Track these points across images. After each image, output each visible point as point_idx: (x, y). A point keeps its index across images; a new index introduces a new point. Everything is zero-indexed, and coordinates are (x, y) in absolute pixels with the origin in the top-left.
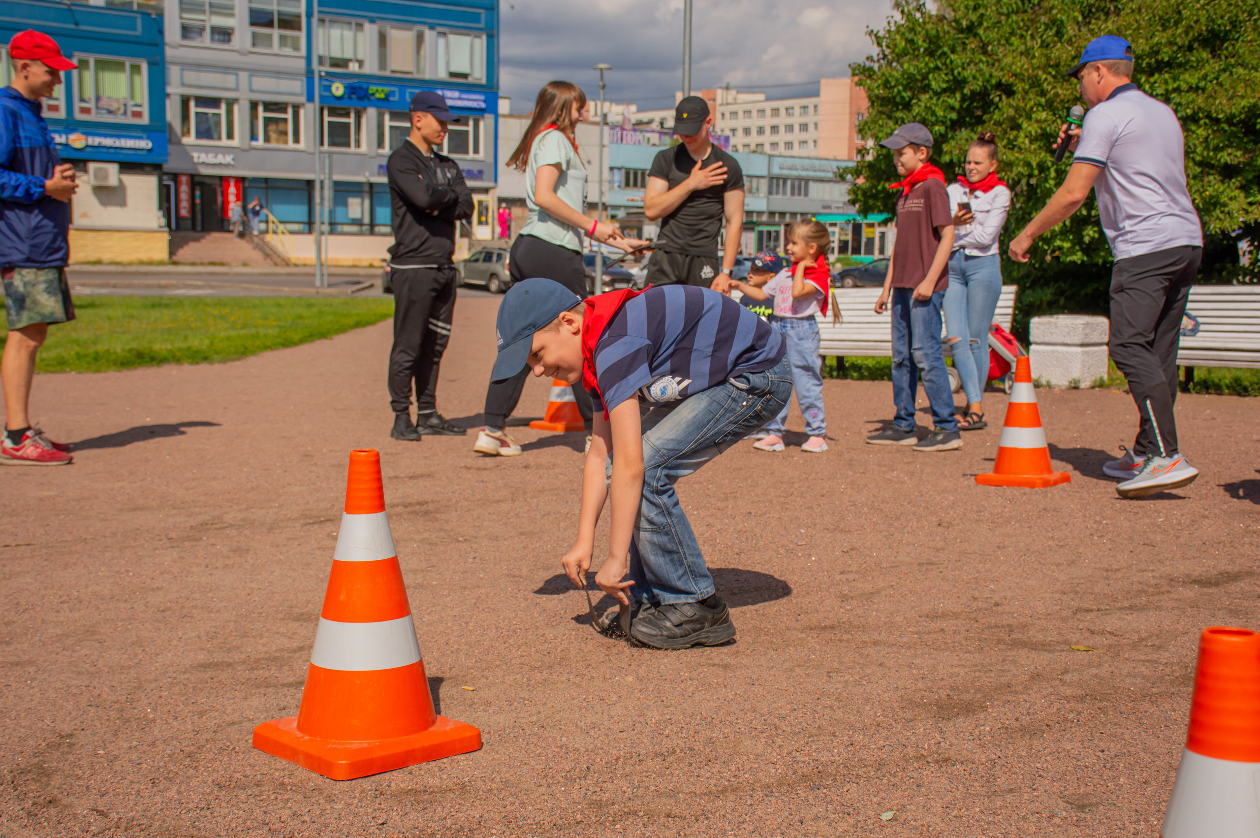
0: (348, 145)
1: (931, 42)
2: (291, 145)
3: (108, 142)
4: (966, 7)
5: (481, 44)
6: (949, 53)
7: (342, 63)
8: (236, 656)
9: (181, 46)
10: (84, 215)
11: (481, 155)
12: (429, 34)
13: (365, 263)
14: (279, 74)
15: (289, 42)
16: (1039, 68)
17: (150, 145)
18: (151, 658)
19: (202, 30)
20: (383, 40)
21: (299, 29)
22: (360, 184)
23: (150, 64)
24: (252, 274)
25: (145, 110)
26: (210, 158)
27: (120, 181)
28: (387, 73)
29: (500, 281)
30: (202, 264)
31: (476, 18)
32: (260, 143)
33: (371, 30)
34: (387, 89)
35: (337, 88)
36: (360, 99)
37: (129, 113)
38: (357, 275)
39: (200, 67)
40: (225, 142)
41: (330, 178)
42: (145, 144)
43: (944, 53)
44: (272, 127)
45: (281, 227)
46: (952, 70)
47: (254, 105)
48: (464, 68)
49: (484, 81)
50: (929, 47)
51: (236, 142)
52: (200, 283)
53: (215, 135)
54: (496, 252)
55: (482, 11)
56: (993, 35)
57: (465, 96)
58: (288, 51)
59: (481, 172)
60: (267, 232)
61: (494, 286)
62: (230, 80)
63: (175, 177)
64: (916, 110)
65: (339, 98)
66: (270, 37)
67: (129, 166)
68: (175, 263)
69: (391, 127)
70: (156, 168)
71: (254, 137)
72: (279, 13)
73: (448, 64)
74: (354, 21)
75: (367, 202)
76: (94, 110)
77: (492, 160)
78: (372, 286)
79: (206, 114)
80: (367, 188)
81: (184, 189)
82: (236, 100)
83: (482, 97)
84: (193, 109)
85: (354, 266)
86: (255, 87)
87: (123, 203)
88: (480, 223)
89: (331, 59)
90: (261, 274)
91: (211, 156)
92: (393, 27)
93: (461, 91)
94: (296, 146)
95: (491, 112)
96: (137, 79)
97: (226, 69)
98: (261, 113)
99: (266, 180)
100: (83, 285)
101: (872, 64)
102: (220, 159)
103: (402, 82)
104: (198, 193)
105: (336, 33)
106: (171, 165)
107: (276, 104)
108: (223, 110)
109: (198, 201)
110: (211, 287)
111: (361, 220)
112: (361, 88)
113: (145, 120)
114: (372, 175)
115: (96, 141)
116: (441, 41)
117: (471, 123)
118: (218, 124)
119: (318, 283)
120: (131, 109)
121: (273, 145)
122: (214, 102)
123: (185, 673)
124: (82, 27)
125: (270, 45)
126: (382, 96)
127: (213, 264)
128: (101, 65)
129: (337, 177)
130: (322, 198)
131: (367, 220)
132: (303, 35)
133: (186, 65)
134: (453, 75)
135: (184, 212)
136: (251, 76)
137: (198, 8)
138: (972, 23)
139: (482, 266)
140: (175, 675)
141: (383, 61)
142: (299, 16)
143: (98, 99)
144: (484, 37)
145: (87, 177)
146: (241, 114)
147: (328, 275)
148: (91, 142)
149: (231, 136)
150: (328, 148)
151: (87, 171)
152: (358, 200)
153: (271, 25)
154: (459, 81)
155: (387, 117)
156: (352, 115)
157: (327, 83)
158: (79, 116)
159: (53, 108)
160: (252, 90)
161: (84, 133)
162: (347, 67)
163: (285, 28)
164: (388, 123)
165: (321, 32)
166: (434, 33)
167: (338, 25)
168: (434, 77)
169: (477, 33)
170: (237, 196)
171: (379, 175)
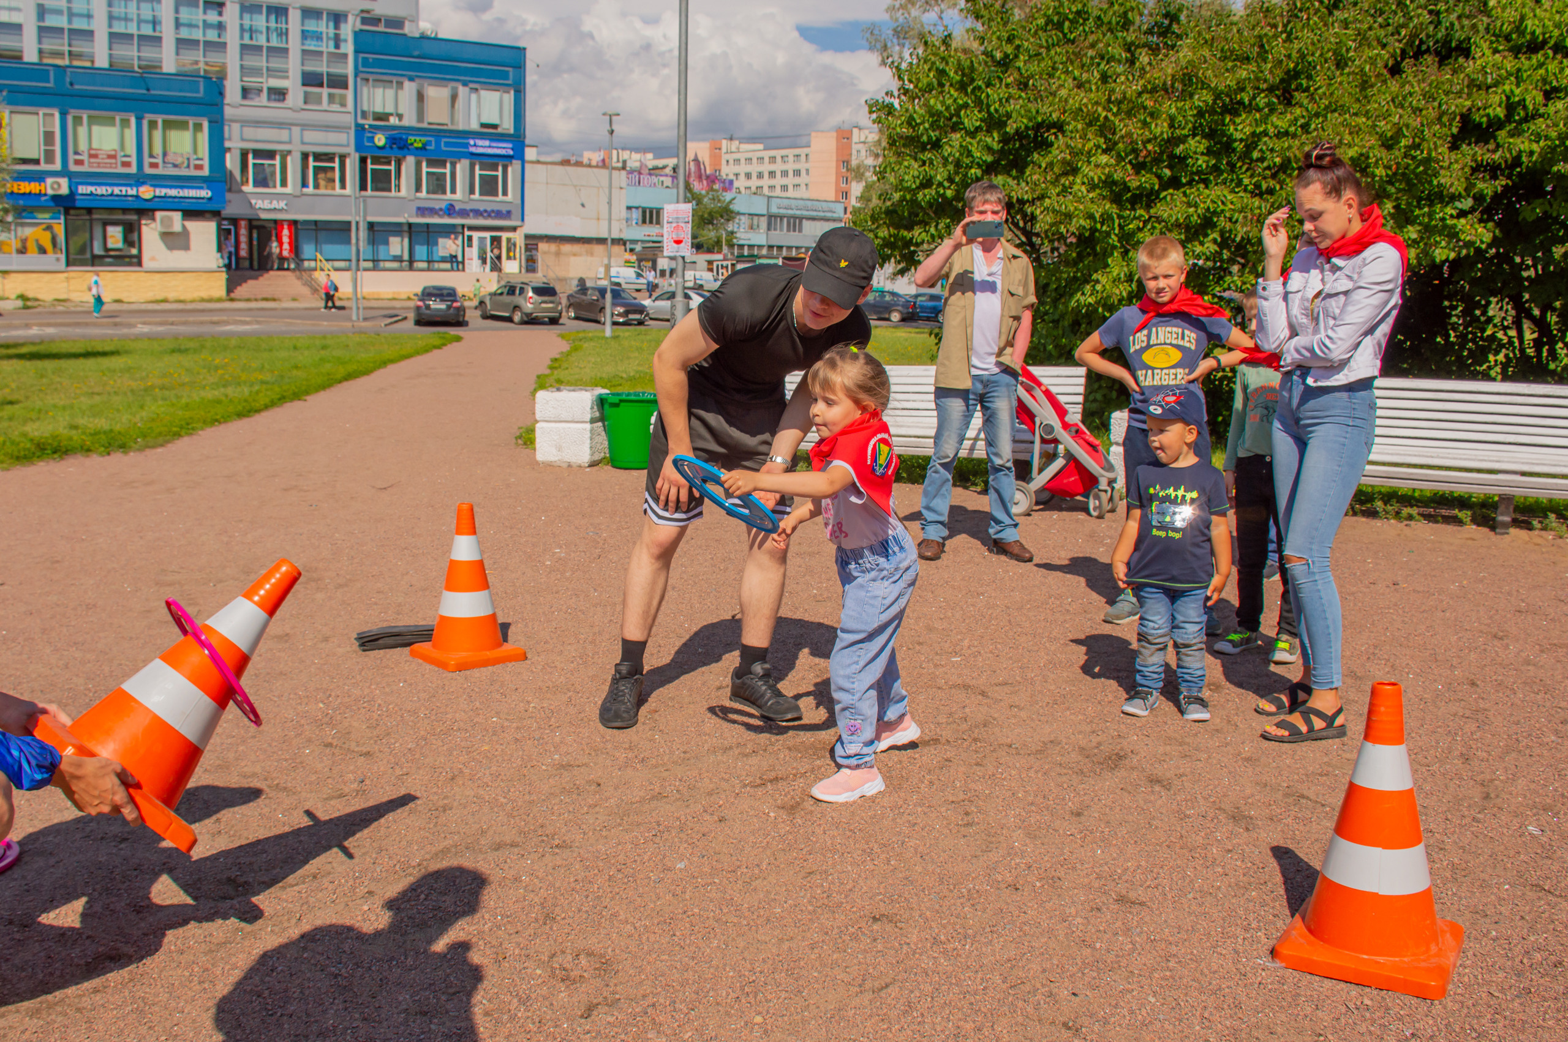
0: (390, 190)
1: (963, 75)
2: (338, 190)
3: (173, 192)
4: (999, 38)
5: (509, 98)
6: (983, 87)
7: (383, 117)
9: (242, 105)
10: (153, 259)
11: (510, 197)
12: (462, 91)
13: (404, 296)
14: (325, 127)
15: (337, 100)
16: (1097, 103)
17: (210, 194)
19: (260, 91)
20: (421, 97)
21: (346, 88)
22: (400, 224)
23: (210, 122)
24: (298, 309)
25: (206, 163)
26: (266, 204)
27: (184, 227)
28: (425, 125)
29: (522, 313)
30: (256, 300)
31: (505, 75)
32: (310, 190)
33: (409, 88)
34: (424, 139)
35: (379, 140)
36: (400, 148)
37: (192, 166)
38: (394, 308)
39: (258, 123)
40: (279, 189)
41: (365, 219)
42: (206, 193)
43: (980, 88)
44: (321, 176)
45: (328, 265)
46: (988, 106)
47: (305, 156)
48: (495, 120)
49: (512, 131)
50: (962, 80)
51: (289, 190)
52: (248, 319)
53: (271, 184)
54: (519, 286)
55: (510, 69)
56: (1034, 67)
57: (494, 145)
58: (336, 107)
59: (509, 212)
60: (315, 269)
61: (517, 317)
62: (284, 135)
63: (235, 221)
64: (947, 151)
65: (381, 148)
66: (320, 96)
67: (192, 213)
68: (232, 300)
69: (428, 173)
70: (216, 214)
71: (304, 184)
72: (328, 74)
73: (479, 116)
74: (395, 79)
75: (406, 241)
76: (161, 165)
77: (519, 202)
78: (405, 318)
79: (263, 165)
80: (406, 228)
81: (243, 232)
82: (289, 152)
83: (510, 146)
84: (251, 161)
85: (394, 299)
86: (306, 140)
87: (186, 247)
88: (509, 258)
89: (374, 113)
90: (306, 309)
91: (266, 202)
92: (430, 85)
93: (491, 140)
94: (343, 192)
95: (517, 159)
96: (199, 135)
97: (280, 125)
98: (312, 163)
99: (316, 222)
100: (144, 323)
101: (892, 100)
102: (275, 204)
103: (439, 133)
104: (255, 235)
105: (379, 92)
106: (229, 211)
107: (326, 154)
108: (277, 162)
109: (255, 243)
110: (258, 322)
111: (401, 257)
112: (401, 139)
113: (206, 172)
114: (409, 216)
115: (162, 192)
116: (474, 96)
117: (500, 168)
118: (273, 173)
119: (354, 317)
120: (193, 163)
121: (322, 191)
122: (271, 155)
124: (153, 92)
125: (320, 102)
126: (420, 145)
127: (266, 299)
128: (168, 125)
129: (370, 219)
130: (358, 239)
131: (406, 257)
132: (350, 94)
133: (245, 123)
134: (483, 125)
135: (243, 253)
136: (302, 130)
137: (257, 72)
138: (1006, 56)
139: (507, 299)
141: (421, 115)
142: (346, 77)
143: (165, 154)
144: (512, 92)
145: (153, 225)
146: (293, 165)
147: (364, 308)
148: (158, 193)
149: (284, 183)
150: (369, 192)
151: (153, 219)
152: (398, 239)
153: (321, 85)
154: (489, 131)
155: (424, 164)
156: (393, 163)
157: (370, 135)
158: (148, 170)
159: (126, 164)
160: (303, 143)
161: (152, 186)
162: (388, 120)
163: (334, 87)
164: (425, 169)
165: (365, 90)
166: (467, 89)
167: (381, 84)
168: (467, 128)
169: (506, 88)
170: (290, 237)
171: (417, 216)
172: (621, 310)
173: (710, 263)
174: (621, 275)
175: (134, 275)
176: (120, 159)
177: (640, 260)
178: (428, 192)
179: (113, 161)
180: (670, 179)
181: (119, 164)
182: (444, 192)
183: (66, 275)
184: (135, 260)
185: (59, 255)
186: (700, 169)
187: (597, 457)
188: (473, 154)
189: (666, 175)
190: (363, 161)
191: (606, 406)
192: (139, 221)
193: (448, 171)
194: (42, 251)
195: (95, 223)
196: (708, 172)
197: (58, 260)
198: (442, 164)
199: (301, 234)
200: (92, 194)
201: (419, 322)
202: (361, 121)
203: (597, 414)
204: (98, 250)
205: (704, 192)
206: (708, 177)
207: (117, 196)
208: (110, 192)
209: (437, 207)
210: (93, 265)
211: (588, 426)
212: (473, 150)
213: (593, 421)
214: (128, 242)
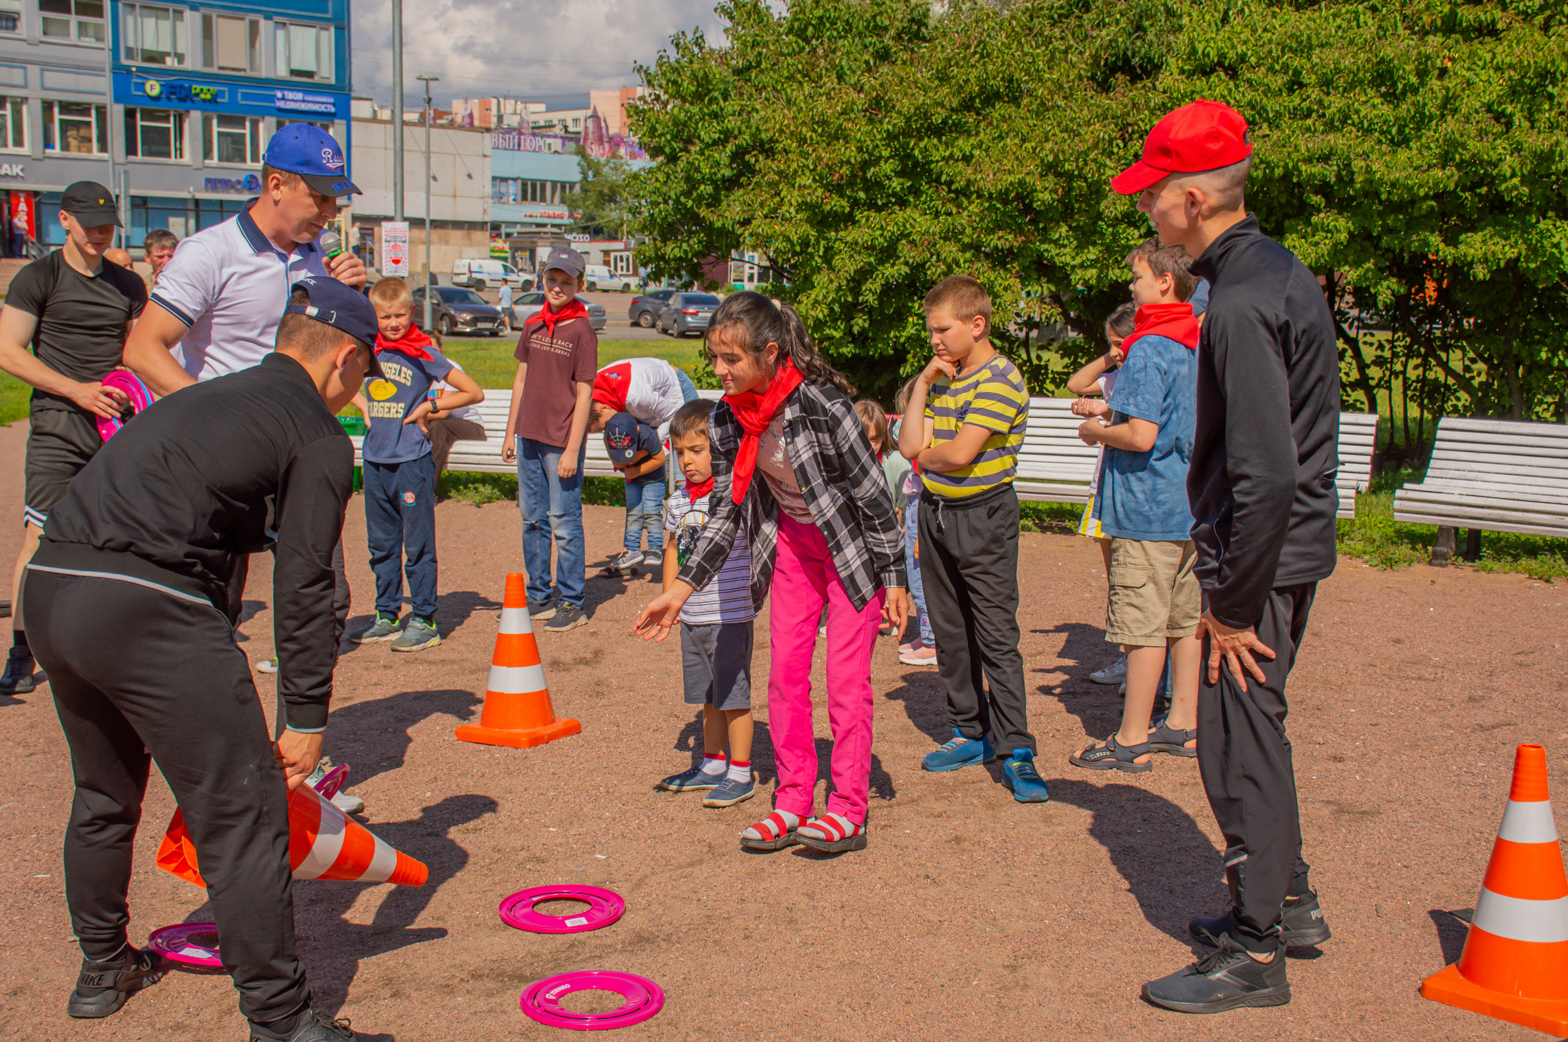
0: (168, 155)
2: (96, 154)
5: (328, 37)
7: (157, 57)
12: (264, 25)
14: (78, 69)
15: (91, 31)
20: (207, 32)
21: (102, 15)
22: (184, 201)
28: (214, 70)
31: (320, 6)
32: (57, 151)
33: (192, 20)
34: (213, 89)
35: (152, 88)
36: (181, 100)
40: (11, 149)
44: (72, 133)
47: (48, 106)
48: (310, 66)
49: (333, 81)
51: (26, 150)
57: (310, 98)
58: (89, 41)
62: (16, 76)
65: (155, 99)
66: (66, 24)
69: (220, 134)
71: (48, 143)
73: (289, 60)
74: (171, 7)
75: (192, 222)
80: (191, 206)
82: (25, 100)
83: (332, 100)
86: (48, 84)
89: (144, 51)
92: (219, 16)
93: (305, 92)
94: (103, 155)
95: (341, 118)
97: (11, 62)
98: (57, 116)
102: (6, 169)
103: (233, 81)
105: (150, 23)
107: (77, 105)
108: (8, 111)
112: (181, 87)
114: (196, 190)
116: (281, 34)
118: (4, 127)
121: (73, 154)
125: (68, 35)
126: (209, 97)
132: (107, 21)
134: (294, 72)
136: (42, 70)
141: (208, 55)
144: (332, 29)
146: (31, 117)
149: (19, 142)
150: (140, 157)
152: (182, 220)
153: (68, 11)
154: (302, 80)
155: (215, 122)
156: (172, 119)
157: (139, 81)
160: (44, 88)
162: (164, 62)
163: (85, 14)
164: (216, 129)
165: (130, 19)
166: (271, 24)
167: (154, 12)
168: (272, 76)
169: (324, 24)
170: (29, 214)
171: (207, 190)
172: (468, 317)
173: (606, 253)
174: (485, 270)
177: (515, 249)
178: (220, 159)
180: (560, 141)
182: (244, 160)
186: (600, 128)
188: (280, 110)
189: (556, 137)
190: (130, 114)
193: (247, 131)
196: (612, 132)
198: (240, 122)
199: (46, 210)
202: (124, 61)
205: (603, 160)
206: (611, 139)
209: (234, 179)
212: (281, 104)
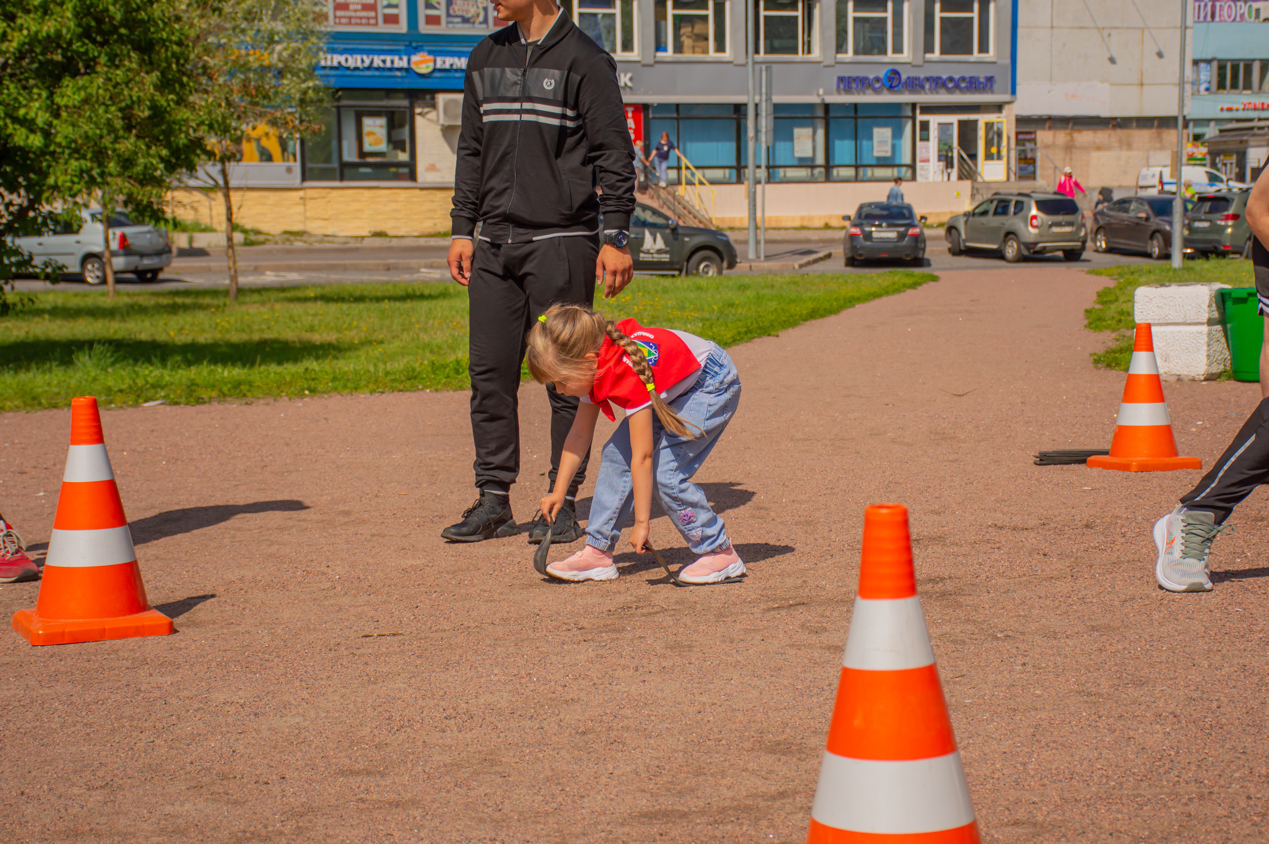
0: (794, 50)
2: (712, 55)
8: (692, 803)
10: (432, 168)
11: (992, 54)
13: (819, 223)
18: (574, 802)
22: (811, 107)
29: (1020, 243)
32: (669, 54)
37: (490, 20)
38: (808, 241)
40: (620, 55)
41: (769, 99)
44: (686, 30)
45: (699, 174)
51: (636, 55)
54: (1014, 199)
59: (991, 80)
60: (679, 183)
61: (1011, 251)
69: (856, 20)
71: (660, 46)
75: (821, 133)
76: (444, 19)
77: (1008, 61)
78: (829, 256)
79: (595, 15)
80: (820, 113)
84: (575, 9)
85: (803, 228)
88: (989, 157)
94: (720, 56)
98: (671, 10)
99: (676, 107)
108: (617, 9)
111: (813, 159)
114: (826, 93)
115: (445, 62)
117: (975, 5)
118: (611, 29)
119: (753, 256)
121: (687, 56)
123: (622, 825)
129: (777, 99)
130: (757, 131)
131: (820, 160)
139: (992, 221)
140: (609, 828)
143: (450, 2)
145: (432, 115)
146: (642, 15)
147: (768, 242)
148: (439, 66)
149: (628, 45)
150: (764, 56)
151: (434, 106)
152: (808, 131)
155: (851, 5)
156: (800, 6)
158: (424, 28)
159: (392, 19)
161: (430, 53)
164: (852, 14)
170: (637, 131)
171: (839, 91)
175: (404, 194)
176: (381, 12)
178: (858, 52)
179: (372, 14)
181: (380, 19)
183: (301, 193)
184: (405, 170)
185: (291, 163)
187: (1216, 369)
191: (1229, 304)
192: (412, 108)
193: (889, 14)
194: (266, 156)
195: (343, 112)
197: (289, 170)
199: (656, 127)
200: (340, 67)
201: (853, 262)
203: (1216, 315)
204: (350, 155)
207: (378, 69)
208: (367, 63)
209: (872, 76)
210: (342, 178)
211: (1205, 329)
213: (1210, 322)
214: (396, 144)
